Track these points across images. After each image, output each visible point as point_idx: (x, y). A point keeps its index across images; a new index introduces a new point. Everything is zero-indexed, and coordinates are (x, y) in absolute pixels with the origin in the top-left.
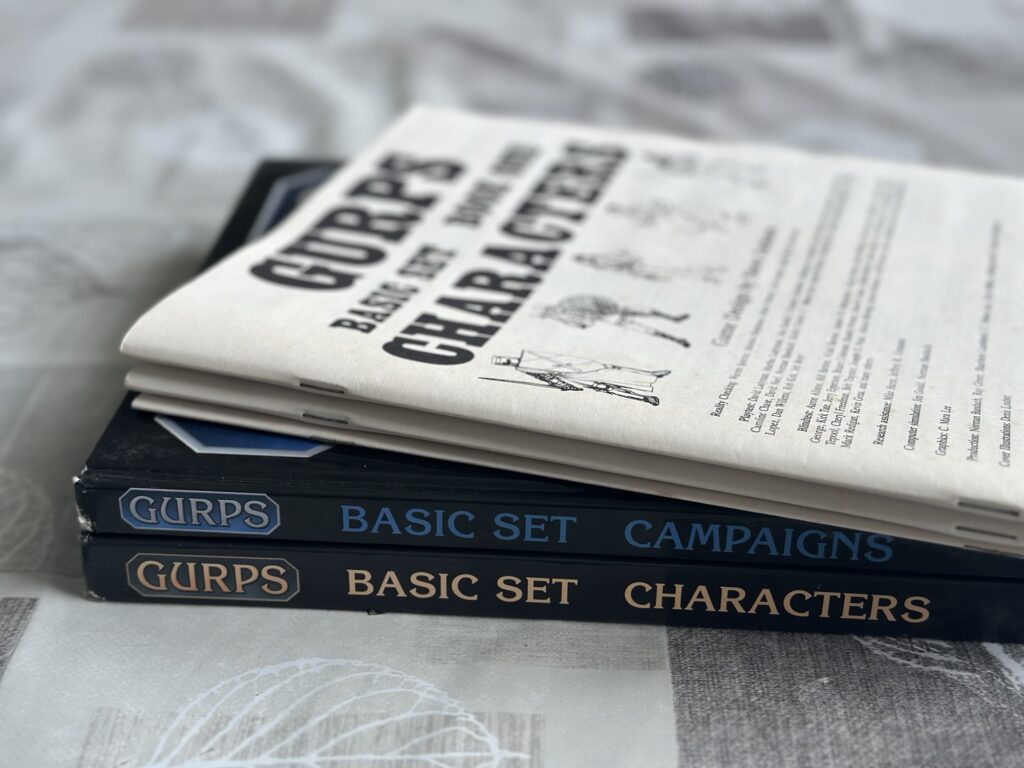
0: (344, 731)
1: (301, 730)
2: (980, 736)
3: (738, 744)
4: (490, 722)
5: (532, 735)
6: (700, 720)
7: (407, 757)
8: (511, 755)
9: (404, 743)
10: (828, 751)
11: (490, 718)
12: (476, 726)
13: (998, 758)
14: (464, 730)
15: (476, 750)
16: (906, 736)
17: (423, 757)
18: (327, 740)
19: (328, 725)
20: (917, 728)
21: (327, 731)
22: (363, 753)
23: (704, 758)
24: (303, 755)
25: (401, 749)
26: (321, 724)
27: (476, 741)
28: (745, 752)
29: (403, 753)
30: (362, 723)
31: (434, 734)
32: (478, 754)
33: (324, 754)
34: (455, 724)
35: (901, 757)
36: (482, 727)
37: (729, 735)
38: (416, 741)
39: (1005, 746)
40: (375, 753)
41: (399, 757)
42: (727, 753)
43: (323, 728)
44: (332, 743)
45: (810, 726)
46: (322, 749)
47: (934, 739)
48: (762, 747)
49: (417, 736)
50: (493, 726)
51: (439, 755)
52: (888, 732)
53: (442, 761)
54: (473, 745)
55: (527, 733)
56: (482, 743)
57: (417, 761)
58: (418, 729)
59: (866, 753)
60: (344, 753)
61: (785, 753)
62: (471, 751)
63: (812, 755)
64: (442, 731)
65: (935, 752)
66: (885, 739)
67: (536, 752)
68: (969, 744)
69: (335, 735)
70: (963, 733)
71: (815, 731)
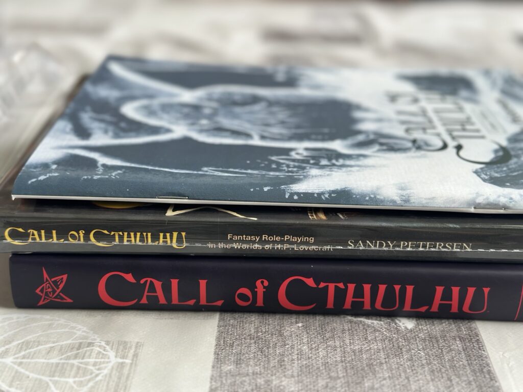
0: (30, 349)
1: (7, 347)
2: (380, 350)
3: (247, 355)
4: (113, 345)
5: (135, 351)
6: (228, 344)
7: (63, 361)
8: (121, 361)
9: (62, 355)
10: (295, 357)
11: (113, 343)
12: (105, 347)
13: (387, 360)
14: (98, 349)
15: (102, 358)
16: (339, 350)
17: (71, 361)
18: (20, 352)
19: (22, 345)
20: (345, 346)
21: (21, 348)
22: (39, 358)
23: (227, 362)
24: (5, 358)
25: (60, 357)
26: (19, 344)
27: (103, 354)
28: (250, 359)
29: (61, 359)
30: (42, 345)
31: (80, 351)
32: (102, 360)
33: (17, 358)
34: (93, 346)
35: (334, 359)
36: (108, 348)
37: (243, 351)
38: (69, 354)
39: (392, 355)
40: (45, 359)
41: (58, 361)
42: (240, 359)
43: (20, 346)
44: (23, 353)
45: (287, 346)
46: (16, 356)
47: (354, 351)
48: (259, 356)
49: (71, 352)
50: (114, 347)
51: (81, 361)
52: (329, 348)
53: (81, 363)
54: (101, 356)
55: (132, 351)
56: (106, 355)
57: (68, 363)
58: (72, 349)
59: (316, 358)
60: (28, 358)
61: (272, 358)
62: (98, 359)
63: (286, 359)
64: (85, 349)
65: (353, 357)
66: (327, 351)
67: (135, 359)
68: (373, 353)
69: (25, 350)
70: (370, 348)
71: (289, 349)
